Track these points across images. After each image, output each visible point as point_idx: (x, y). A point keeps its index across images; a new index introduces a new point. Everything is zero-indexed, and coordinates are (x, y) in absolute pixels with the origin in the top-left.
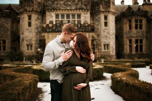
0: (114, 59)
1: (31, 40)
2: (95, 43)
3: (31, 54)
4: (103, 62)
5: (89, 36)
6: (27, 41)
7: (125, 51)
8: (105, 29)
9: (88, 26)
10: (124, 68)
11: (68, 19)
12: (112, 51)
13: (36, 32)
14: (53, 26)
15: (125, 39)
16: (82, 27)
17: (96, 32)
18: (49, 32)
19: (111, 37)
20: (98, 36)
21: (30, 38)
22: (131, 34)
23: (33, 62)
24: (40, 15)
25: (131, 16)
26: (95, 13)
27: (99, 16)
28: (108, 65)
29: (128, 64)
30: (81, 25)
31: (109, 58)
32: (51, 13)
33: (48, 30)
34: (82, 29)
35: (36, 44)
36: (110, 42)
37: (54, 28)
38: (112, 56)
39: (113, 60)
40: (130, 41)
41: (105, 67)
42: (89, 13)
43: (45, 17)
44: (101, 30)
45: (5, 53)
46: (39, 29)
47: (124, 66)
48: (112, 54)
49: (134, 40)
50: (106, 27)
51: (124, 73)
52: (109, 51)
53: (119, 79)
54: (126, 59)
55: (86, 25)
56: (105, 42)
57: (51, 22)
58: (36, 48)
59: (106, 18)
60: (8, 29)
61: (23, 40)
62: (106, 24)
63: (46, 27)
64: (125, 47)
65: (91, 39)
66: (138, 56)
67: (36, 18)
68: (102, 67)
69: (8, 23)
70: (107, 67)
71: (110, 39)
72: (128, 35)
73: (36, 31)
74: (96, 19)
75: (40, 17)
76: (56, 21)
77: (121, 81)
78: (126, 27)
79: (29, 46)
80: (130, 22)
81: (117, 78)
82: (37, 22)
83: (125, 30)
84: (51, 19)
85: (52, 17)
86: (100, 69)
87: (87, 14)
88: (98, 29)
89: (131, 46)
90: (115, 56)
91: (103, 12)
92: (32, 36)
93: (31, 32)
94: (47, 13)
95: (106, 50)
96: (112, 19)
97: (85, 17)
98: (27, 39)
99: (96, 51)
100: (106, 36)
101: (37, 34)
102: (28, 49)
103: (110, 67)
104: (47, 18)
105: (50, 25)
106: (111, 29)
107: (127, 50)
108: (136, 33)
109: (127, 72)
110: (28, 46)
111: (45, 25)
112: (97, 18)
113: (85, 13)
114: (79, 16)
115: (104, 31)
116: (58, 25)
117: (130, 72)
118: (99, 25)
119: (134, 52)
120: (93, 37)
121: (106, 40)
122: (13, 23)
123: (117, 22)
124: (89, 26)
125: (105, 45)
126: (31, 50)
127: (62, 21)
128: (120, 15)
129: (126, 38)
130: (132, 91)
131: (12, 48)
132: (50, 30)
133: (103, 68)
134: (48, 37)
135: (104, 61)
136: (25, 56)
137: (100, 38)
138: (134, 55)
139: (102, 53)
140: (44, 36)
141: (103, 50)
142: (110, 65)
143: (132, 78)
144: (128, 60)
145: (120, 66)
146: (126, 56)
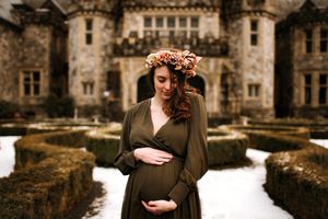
0: (270, 118)
1: (91, 73)
2: (229, 81)
3: (90, 102)
4: (245, 124)
5: (216, 67)
6: (83, 74)
7: (295, 100)
8: (253, 51)
9: (213, 44)
10: (294, 139)
11: (172, 29)
12: (267, 99)
13: (101, 56)
14: (137, 43)
15: (296, 74)
16: (201, 46)
17: (232, 57)
18: (129, 56)
19: (265, 70)
20: (237, 65)
21: (88, 69)
22: (311, 63)
23: (93, 120)
24: (111, 19)
25: (312, 22)
26: (230, 14)
27: (240, 22)
28: (257, 132)
29: (302, 130)
30: (198, 40)
31: (259, 116)
32: (135, 14)
33: (126, 51)
34: (202, 49)
35: (101, 81)
36: (262, 80)
37: (139, 47)
38: (267, 110)
39: (267, 121)
40: (308, 79)
41: (250, 135)
42: (217, 15)
43: (122, 23)
44: (242, 53)
45: (38, 99)
46: (110, 50)
47: (294, 135)
48: (265, 105)
49: (316, 76)
50: (254, 47)
51: (296, 153)
52: (260, 101)
53: (286, 168)
54: (298, 118)
55: (211, 41)
56: (250, 80)
57: (134, 34)
58: (102, 91)
59: (254, 25)
60: (44, 50)
61: (74, 72)
62: (254, 39)
63: (123, 44)
64: (296, 91)
65: (220, 71)
66: (324, 112)
67: (102, 25)
68: (244, 136)
69: (44, 37)
70: (255, 135)
71: (262, 72)
72: (304, 65)
73: (103, 53)
74: (233, 29)
75: (111, 24)
76: (145, 32)
77: (291, 175)
78: (300, 48)
79: (88, 85)
80: (309, 34)
81: (281, 167)
82: (105, 34)
83: (296, 54)
84: (133, 28)
85: (136, 22)
86: (240, 141)
87: (212, 16)
88: (236, 50)
89: (308, 90)
90: (272, 112)
91: (249, 12)
92: (92, 63)
93: (92, 55)
94: (127, 15)
95: (254, 98)
96: (267, 28)
97: (209, 24)
98: (84, 70)
99: (230, 99)
100: (254, 67)
101: (104, 60)
102: (85, 92)
103: (261, 138)
104: (125, 26)
105: (132, 41)
106: (266, 52)
107: (299, 99)
108: (323, 61)
109: (304, 152)
110: (85, 85)
111: (119, 41)
112: (234, 25)
113: (209, 14)
114: (195, 21)
115: (249, 56)
116: (149, 40)
117: (312, 151)
118: (239, 42)
119: (315, 103)
120: (225, 67)
121: (254, 74)
122: (54, 35)
123: (280, 35)
124: (216, 42)
125: (250, 87)
126: (91, 93)
127: (157, 33)
128: (287, 20)
129: (300, 71)
130: (321, 204)
131: (52, 89)
132: (132, 51)
133: (245, 140)
134: (126, 67)
135: (249, 122)
136: (79, 108)
137: (240, 71)
138: (317, 110)
139: (244, 105)
140: (118, 64)
141: (246, 97)
142: (262, 132)
143: (320, 168)
144: (302, 120)
145: (284, 136)
146: (297, 112)
